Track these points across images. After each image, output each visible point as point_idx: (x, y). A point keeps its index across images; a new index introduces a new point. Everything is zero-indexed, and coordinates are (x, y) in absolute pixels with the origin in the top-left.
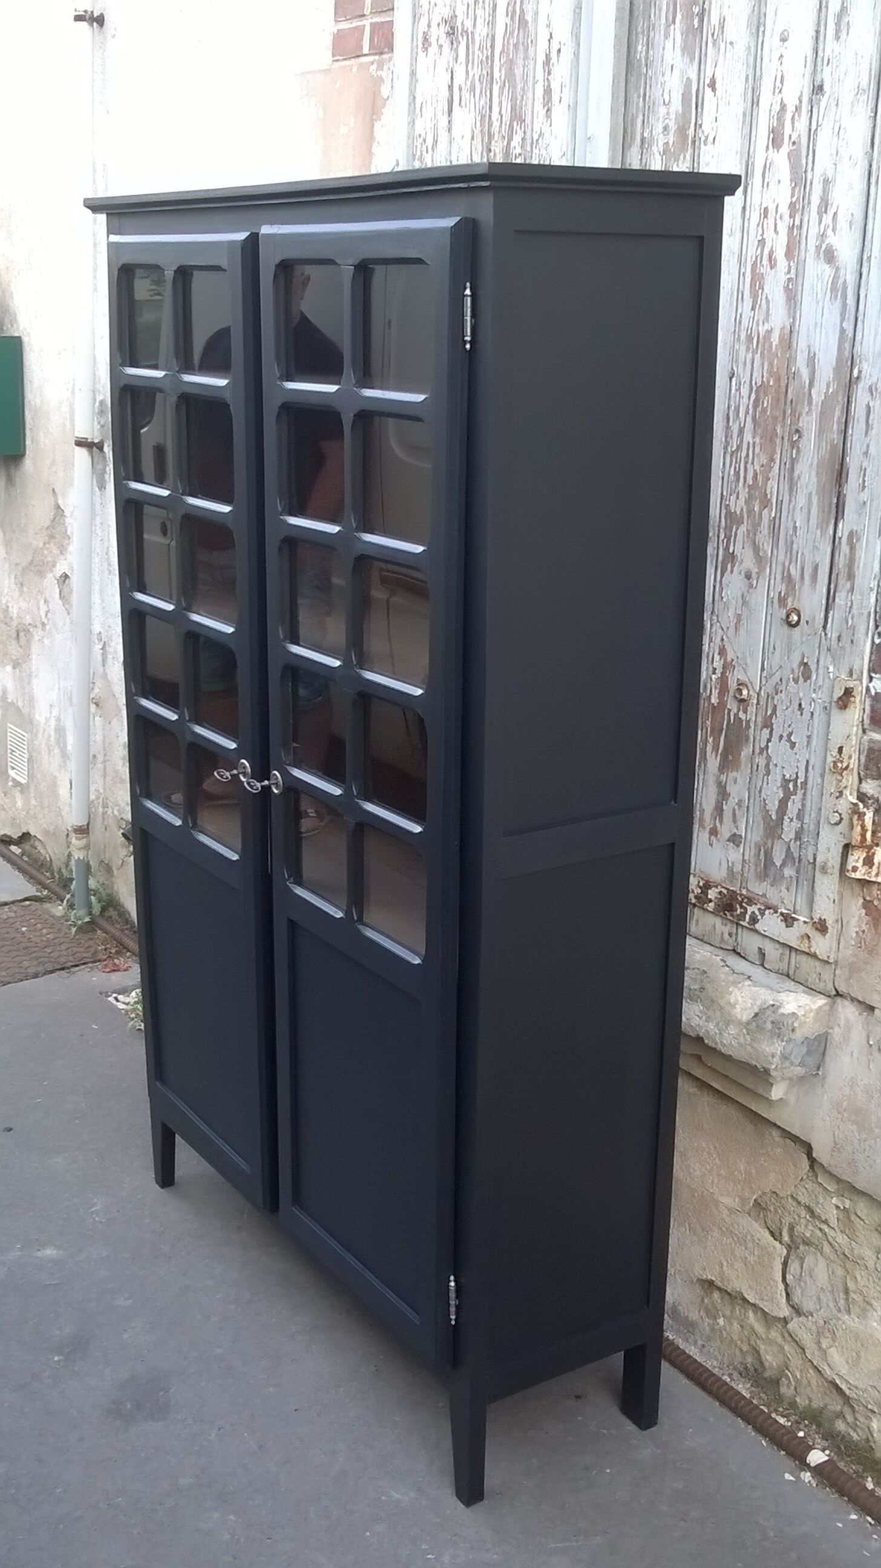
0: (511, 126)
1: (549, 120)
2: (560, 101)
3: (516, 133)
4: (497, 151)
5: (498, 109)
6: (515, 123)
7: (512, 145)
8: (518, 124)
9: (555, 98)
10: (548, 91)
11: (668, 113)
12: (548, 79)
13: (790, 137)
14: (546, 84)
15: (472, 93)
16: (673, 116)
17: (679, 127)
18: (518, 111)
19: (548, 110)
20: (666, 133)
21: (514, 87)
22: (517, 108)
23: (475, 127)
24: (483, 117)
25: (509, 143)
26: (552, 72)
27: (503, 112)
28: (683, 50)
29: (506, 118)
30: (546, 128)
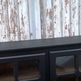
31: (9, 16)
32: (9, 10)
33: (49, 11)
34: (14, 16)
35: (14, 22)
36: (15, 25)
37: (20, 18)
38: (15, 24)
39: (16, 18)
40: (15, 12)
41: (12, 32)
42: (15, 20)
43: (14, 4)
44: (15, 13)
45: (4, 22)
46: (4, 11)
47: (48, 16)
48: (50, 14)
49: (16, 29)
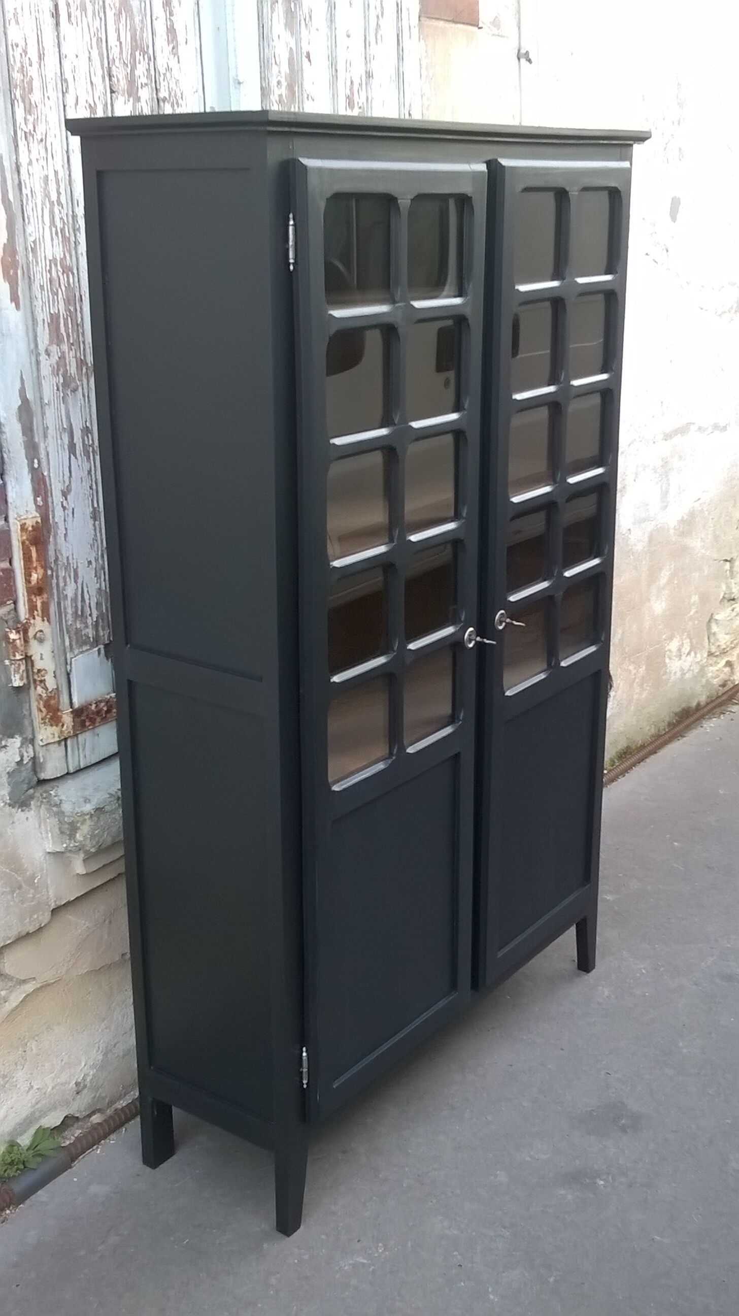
0: (133, 56)
1: (176, 56)
2: (186, 43)
3: (139, 63)
4: (120, 77)
5: (116, 35)
6: (137, 53)
7: (137, 73)
8: (140, 55)
9: (181, 38)
10: (171, 31)
11: (279, 72)
12: (170, 19)
13: (358, 103)
14: (169, 23)
15: (83, 13)
16: (283, 75)
17: (288, 84)
18: (139, 42)
19: (173, 48)
20: (279, 86)
21: (132, 19)
22: (138, 38)
23: (92, 48)
24: (99, 40)
25: (133, 71)
26: (174, 13)
27: (123, 39)
28: (286, 25)
29: (127, 48)
30: (173, 63)
35: (132, 17)
38: (134, 38)
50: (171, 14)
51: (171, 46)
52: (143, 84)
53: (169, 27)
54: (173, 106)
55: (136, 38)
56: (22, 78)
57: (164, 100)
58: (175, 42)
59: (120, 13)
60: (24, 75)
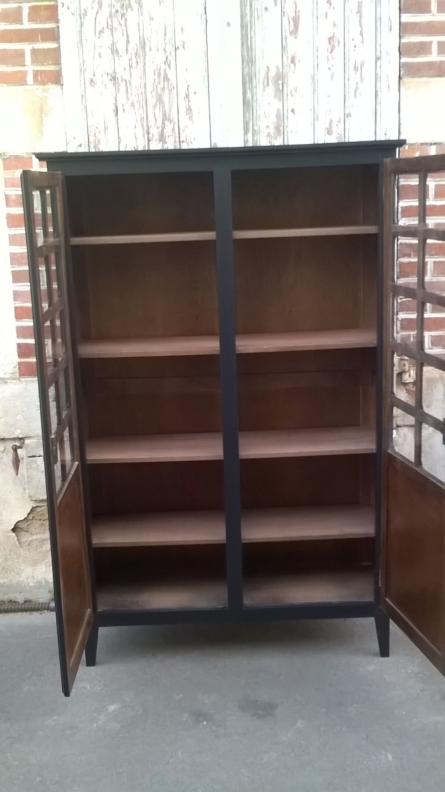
1: (192, 121)
2: (199, 114)
3: (168, 126)
4: (154, 134)
5: (153, 115)
6: (166, 122)
7: (166, 131)
8: (168, 122)
9: (195, 112)
10: (189, 109)
11: (268, 121)
12: (188, 104)
13: (336, 131)
14: (187, 106)
16: (271, 122)
17: (275, 127)
20: (268, 129)
23: (137, 122)
25: (163, 130)
26: (191, 101)
29: (159, 119)
30: (189, 124)
31: (150, 88)
32: (150, 69)
33: (272, 73)
34: (163, 89)
35: (164, 106)
36: (166, 118)
37: (182, 95)
38: (164, 115)
39: (170, 94)
40: (166, 75)
41: (157, 137)
42: (166, 99)
43: (165, 51)
44: (166, 78)
45: (133, 105)
46: (133, 71)
47: (271, 89)
48: (276, 84)
49: (168, 131)
50: (189, 101)
51: (189, 116)
52: (169, 136)
53: (187, 108)
54: (188, 143)
55: (166, 115)
56: (95, 139)
57: (183, 141)
58: (191, 114)
59: (156, 104)
60: (96, 138)
